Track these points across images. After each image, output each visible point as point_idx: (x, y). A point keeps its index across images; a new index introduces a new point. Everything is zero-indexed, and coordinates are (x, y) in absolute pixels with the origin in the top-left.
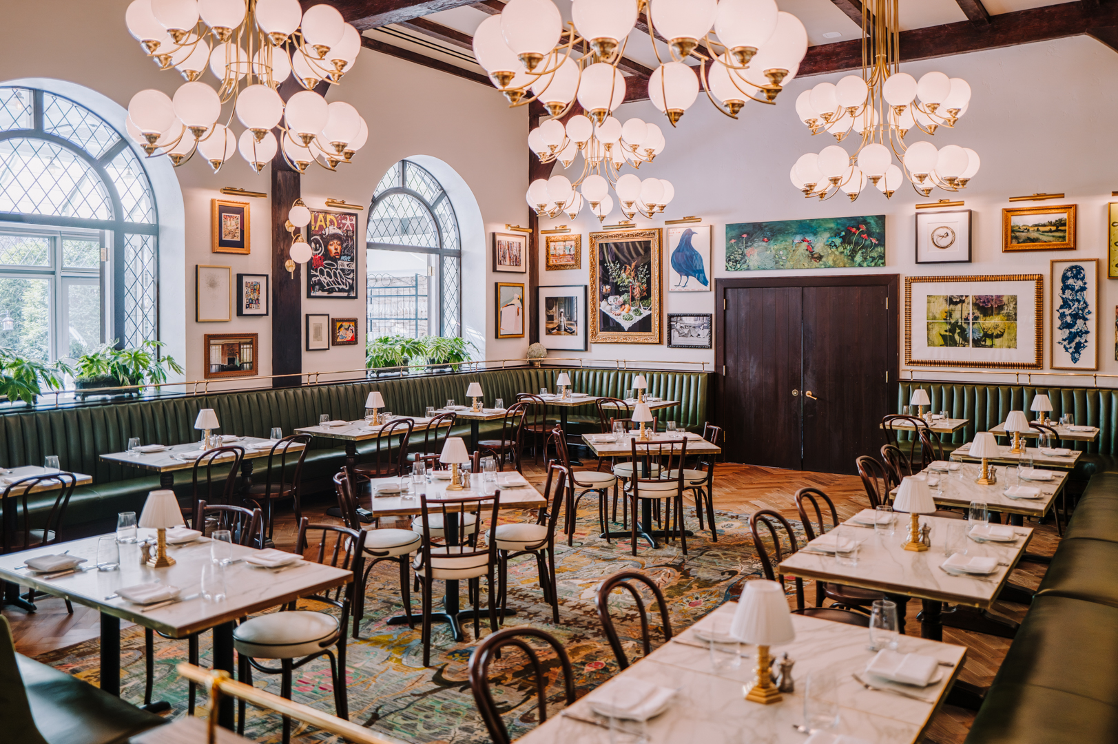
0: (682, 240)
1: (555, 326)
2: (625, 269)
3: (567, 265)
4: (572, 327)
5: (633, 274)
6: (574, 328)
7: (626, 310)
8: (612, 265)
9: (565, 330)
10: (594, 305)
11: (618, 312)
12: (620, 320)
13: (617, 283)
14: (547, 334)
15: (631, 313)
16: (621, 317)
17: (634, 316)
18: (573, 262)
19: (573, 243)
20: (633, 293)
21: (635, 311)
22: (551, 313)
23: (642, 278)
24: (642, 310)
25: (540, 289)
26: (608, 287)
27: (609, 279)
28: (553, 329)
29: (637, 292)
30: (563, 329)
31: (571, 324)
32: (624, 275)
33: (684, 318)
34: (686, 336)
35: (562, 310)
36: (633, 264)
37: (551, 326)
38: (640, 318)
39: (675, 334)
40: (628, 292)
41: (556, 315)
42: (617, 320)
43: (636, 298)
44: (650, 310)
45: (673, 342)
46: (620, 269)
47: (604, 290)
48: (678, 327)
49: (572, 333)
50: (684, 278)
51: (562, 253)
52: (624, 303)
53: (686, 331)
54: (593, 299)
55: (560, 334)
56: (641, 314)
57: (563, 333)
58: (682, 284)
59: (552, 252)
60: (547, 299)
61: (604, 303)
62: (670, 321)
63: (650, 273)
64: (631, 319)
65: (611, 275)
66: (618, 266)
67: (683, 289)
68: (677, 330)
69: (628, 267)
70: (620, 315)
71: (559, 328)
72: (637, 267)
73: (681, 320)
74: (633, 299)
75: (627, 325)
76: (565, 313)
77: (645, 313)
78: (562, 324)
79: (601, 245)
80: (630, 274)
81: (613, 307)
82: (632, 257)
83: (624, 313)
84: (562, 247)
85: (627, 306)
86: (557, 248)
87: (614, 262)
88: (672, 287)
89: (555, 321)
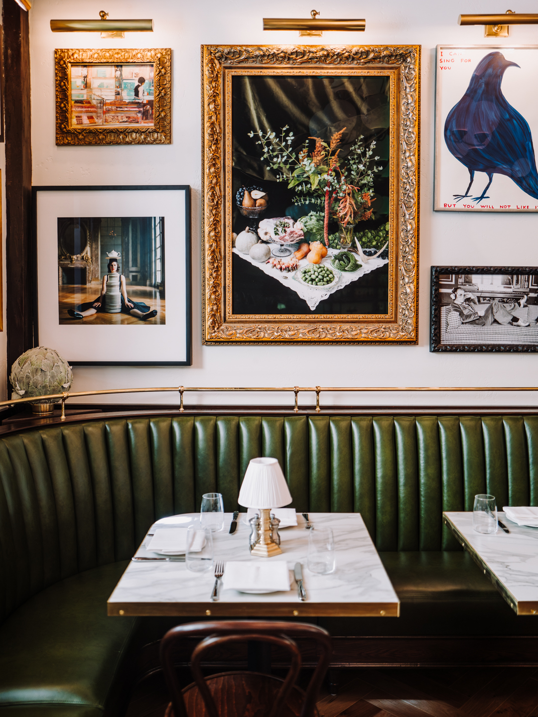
0: (475, 79)
1: (92, 298)
2: (312, 146)
3: (126, 132)
4: (147, 302)
5: (334, 162)
6: (154, 304)
7: (312, 256)
8: (272, 135)
9: (125, 310)
10: (217, 239)
11: (287, 261)
12: (293, 282)
13: (286, 183)
14: (62, 321)
15: (328, 264)
16: (299, 274)
17: (336, 272)
18: (151, 125)
19: (149, 73)
20: (332, 213)
21: (339, 258)
22: (77, 261)
23: (362, 174)
24: (360, 257)
25: (41, 197)
26: (257, 194)
27: (261, 172)
28: (85, 306)
29: (345, 210)
30: (118, 305)
31: (148, 295)
32: (308, 165)
33: (475, 278)
34: (479, 321)
35: (114, 254)
36: (336, 137)
37: (77, 299)
38: (355, 276)
39: (450, 318)
40: (320, 209)
41: (95, 268)
42: (285, 283)
43: (343, 224)
44: (384, 255)
45: (447, 338)
46: (296, 147)
47: (246, 202)
48: (460, 301)
49: (148, 317)
50: (481, 177)
51: (110, 97)
52: (308, 237)
53: (481, 310)
54: (216, 223)
55: (110, 322)
56: (357, 267)
57: (119, 317)
58: (476, 191)
59: (76, 92)
60: (65, 224)
61: (245, 238)
62: (435, 284)
63: (385, 163)
64: (326, 278)
65: (267, 162)
66: (290, 138)
67: (477, 206)
68: (457, 309)
69: (320, 143)
70: (295, 268)
71: (103, 305)
72: (345, 142)
73: (468, 282)
74: (334, 227)
75: (313, 295)
76: (125, 263)
77: (370, 264)
78: (116, 292)
79: (237, 81)
80: (325, 162)
81: (274, 247)
82: (333, 118)
83: (305, 264)
84: (112, 83)
85: (316, 246)
86: (95, 84)
87: (276, 129)
88: (445, 198)
89: (92, 285)
